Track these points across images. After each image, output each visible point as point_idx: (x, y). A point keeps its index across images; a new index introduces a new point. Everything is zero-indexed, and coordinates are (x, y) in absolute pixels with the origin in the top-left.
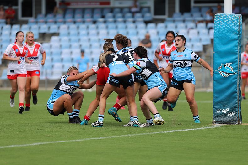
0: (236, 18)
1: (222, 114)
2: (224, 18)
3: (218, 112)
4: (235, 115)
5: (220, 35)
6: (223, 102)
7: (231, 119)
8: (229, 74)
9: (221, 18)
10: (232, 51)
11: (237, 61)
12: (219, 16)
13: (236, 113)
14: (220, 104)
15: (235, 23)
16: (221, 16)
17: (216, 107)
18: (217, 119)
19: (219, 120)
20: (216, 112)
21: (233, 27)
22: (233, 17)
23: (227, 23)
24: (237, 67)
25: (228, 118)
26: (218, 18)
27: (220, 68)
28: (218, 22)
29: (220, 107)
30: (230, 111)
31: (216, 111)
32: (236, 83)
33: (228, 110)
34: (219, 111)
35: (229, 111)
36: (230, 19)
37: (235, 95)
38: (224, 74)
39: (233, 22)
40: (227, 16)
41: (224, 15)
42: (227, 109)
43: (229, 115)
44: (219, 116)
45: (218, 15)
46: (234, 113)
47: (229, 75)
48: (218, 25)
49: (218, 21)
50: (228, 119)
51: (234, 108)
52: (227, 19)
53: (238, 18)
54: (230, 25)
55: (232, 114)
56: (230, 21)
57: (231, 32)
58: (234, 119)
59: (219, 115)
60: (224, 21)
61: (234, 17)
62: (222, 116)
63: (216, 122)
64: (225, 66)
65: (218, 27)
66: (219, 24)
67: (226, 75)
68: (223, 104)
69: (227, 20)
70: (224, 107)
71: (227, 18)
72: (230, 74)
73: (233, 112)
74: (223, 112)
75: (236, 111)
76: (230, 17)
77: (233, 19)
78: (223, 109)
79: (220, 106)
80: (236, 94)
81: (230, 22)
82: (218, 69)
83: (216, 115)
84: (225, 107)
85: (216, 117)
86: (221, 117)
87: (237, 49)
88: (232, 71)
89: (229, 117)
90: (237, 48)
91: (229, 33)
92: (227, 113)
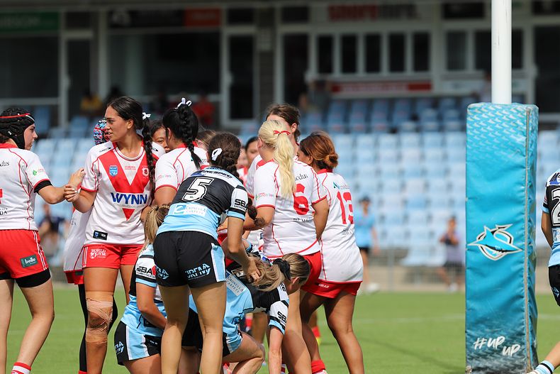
0: (519, 115)
1: (487, 350)
2: (490, 114)
3: (478, 345)
4: (520, 354)
5: (481, 157)
6: (489, 320)
7: (509, 363)
8: (503, 251)
9: (483, 116)
10: (510, 195)
11: (522, 221)
12: (479, 110)
13: (523, 347)
14: (482, 326)
15: (518, 126)
16: (483, 110)
17: (473, 333)
18: (476, 363)
19: (481, 365)
20: (472, 347)
21: (512, 136)
22: (512, 113)
23: (497, 126)
24: (522, 235)
25: (502, 360)
26: (475, 113)
27: (482, 238)
28: (475, 125)
29: (482, 334)
30: (508, 344)
31: (472, 344)
32: (520, 273)
33: (503, 341)
34: (480, 342)
35: (504, 344)
36: (504, 118)
37: (518, 303)
38: (491, 253)
39: (512, 124)
40: (497, 109)
41: (491, 108)
42: (499, 338)
43: (504, 353)
44: (480, 355)
45: (474, 108)
46: (518, 349)
47: (505, 254)
48: (475, 131)
49: (476, 121)
50: (502, 363)
51: (518, 335)
52: (497, 116)
53: (525, 114)
54: (505, 131)
55: (512, 350)
56: (503, 121)
57: (507, 149)
58: (517, 362)
59: (481, 352)
60: (490, 121)
61: (515, 111)
62: (488, 356)
63: (473, 370)
64: (493, 232)
65: (476, 138)
66: (478, 129)
67: (495, 255)
68: (490, 327)
69: (497, 120)
70: (493, 333)
71: (497, 113)
72: (506, 251)
73: (514, 346)
74: (489, 345)
75: (522, 344)
76: (504, 112)
77: (511, 116)
78: (490, 339)
79: (482, 331)
80: (521, 300)
81: (504, 124)
82: (478, 240)
83: (472, 354)
84: (496, 334)
85: (472, 358)
86: (484, 357)
87: (523, 191)
88: (511, 245)
89: (506, 358)
90: (523, 187)
91: (502, 152)
92: (500, 349)
